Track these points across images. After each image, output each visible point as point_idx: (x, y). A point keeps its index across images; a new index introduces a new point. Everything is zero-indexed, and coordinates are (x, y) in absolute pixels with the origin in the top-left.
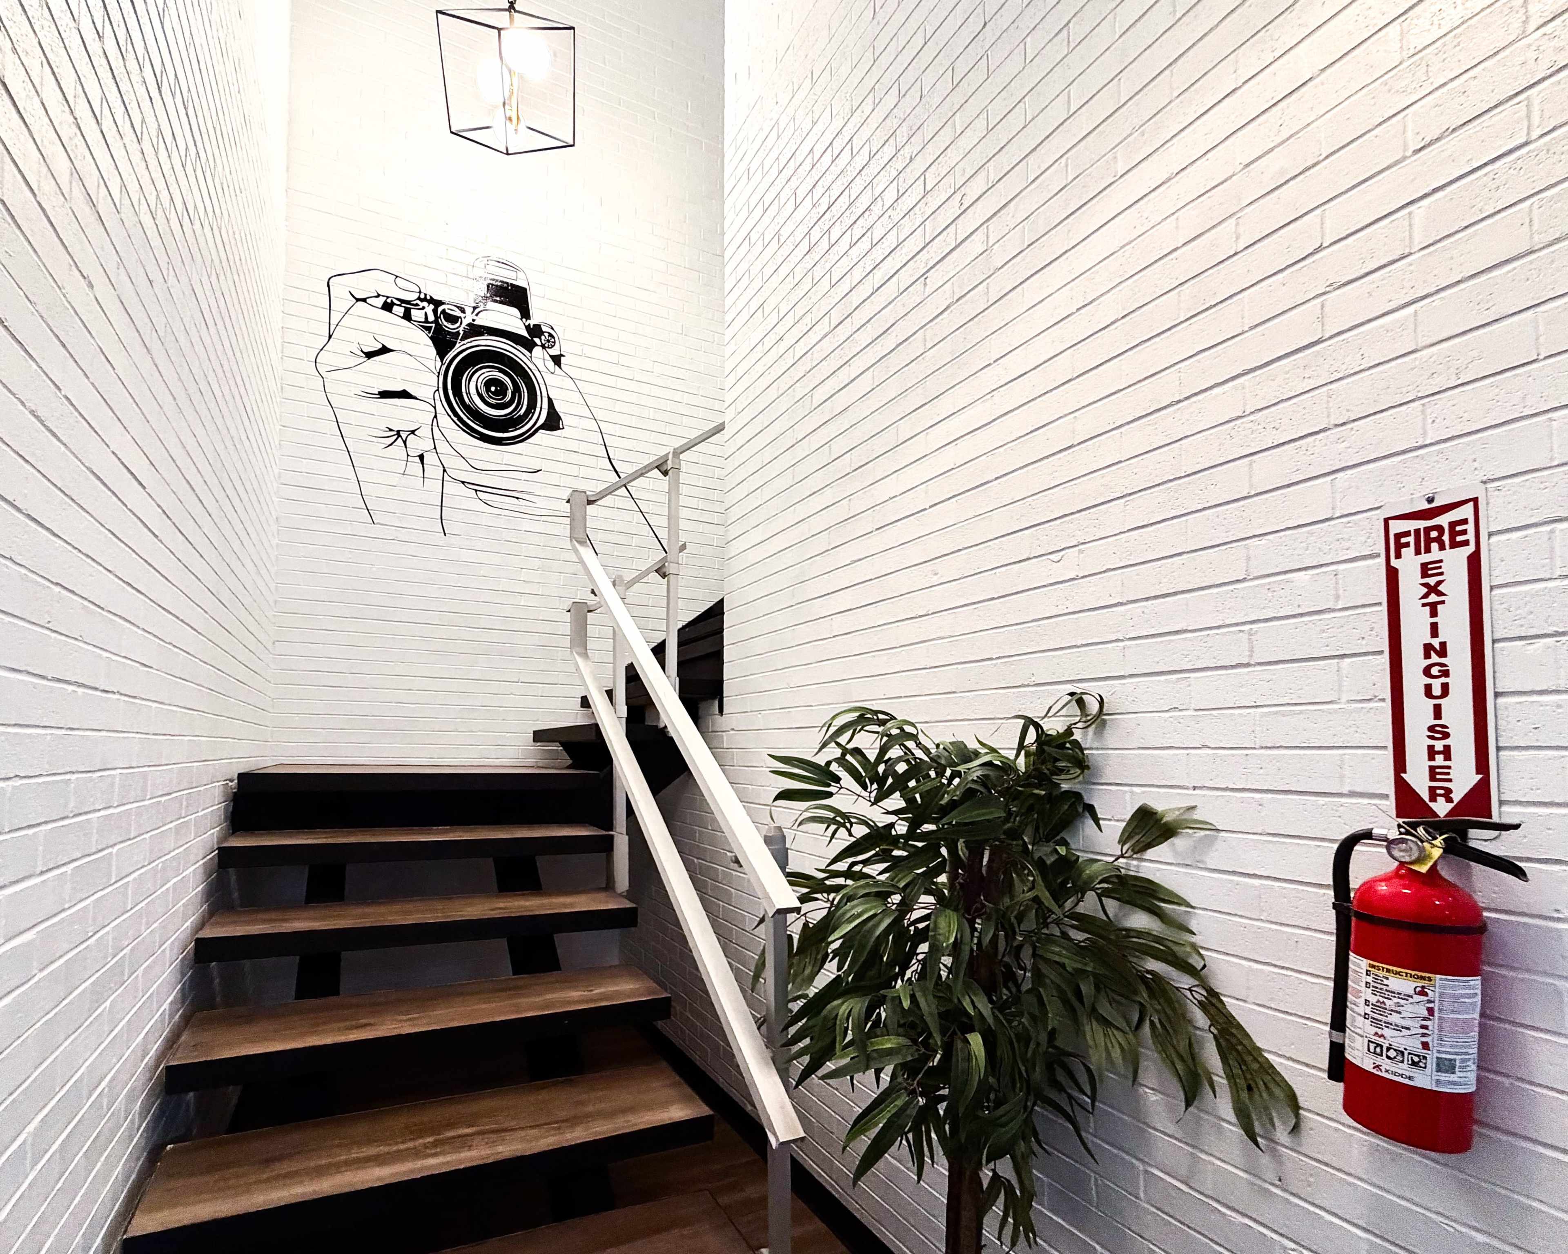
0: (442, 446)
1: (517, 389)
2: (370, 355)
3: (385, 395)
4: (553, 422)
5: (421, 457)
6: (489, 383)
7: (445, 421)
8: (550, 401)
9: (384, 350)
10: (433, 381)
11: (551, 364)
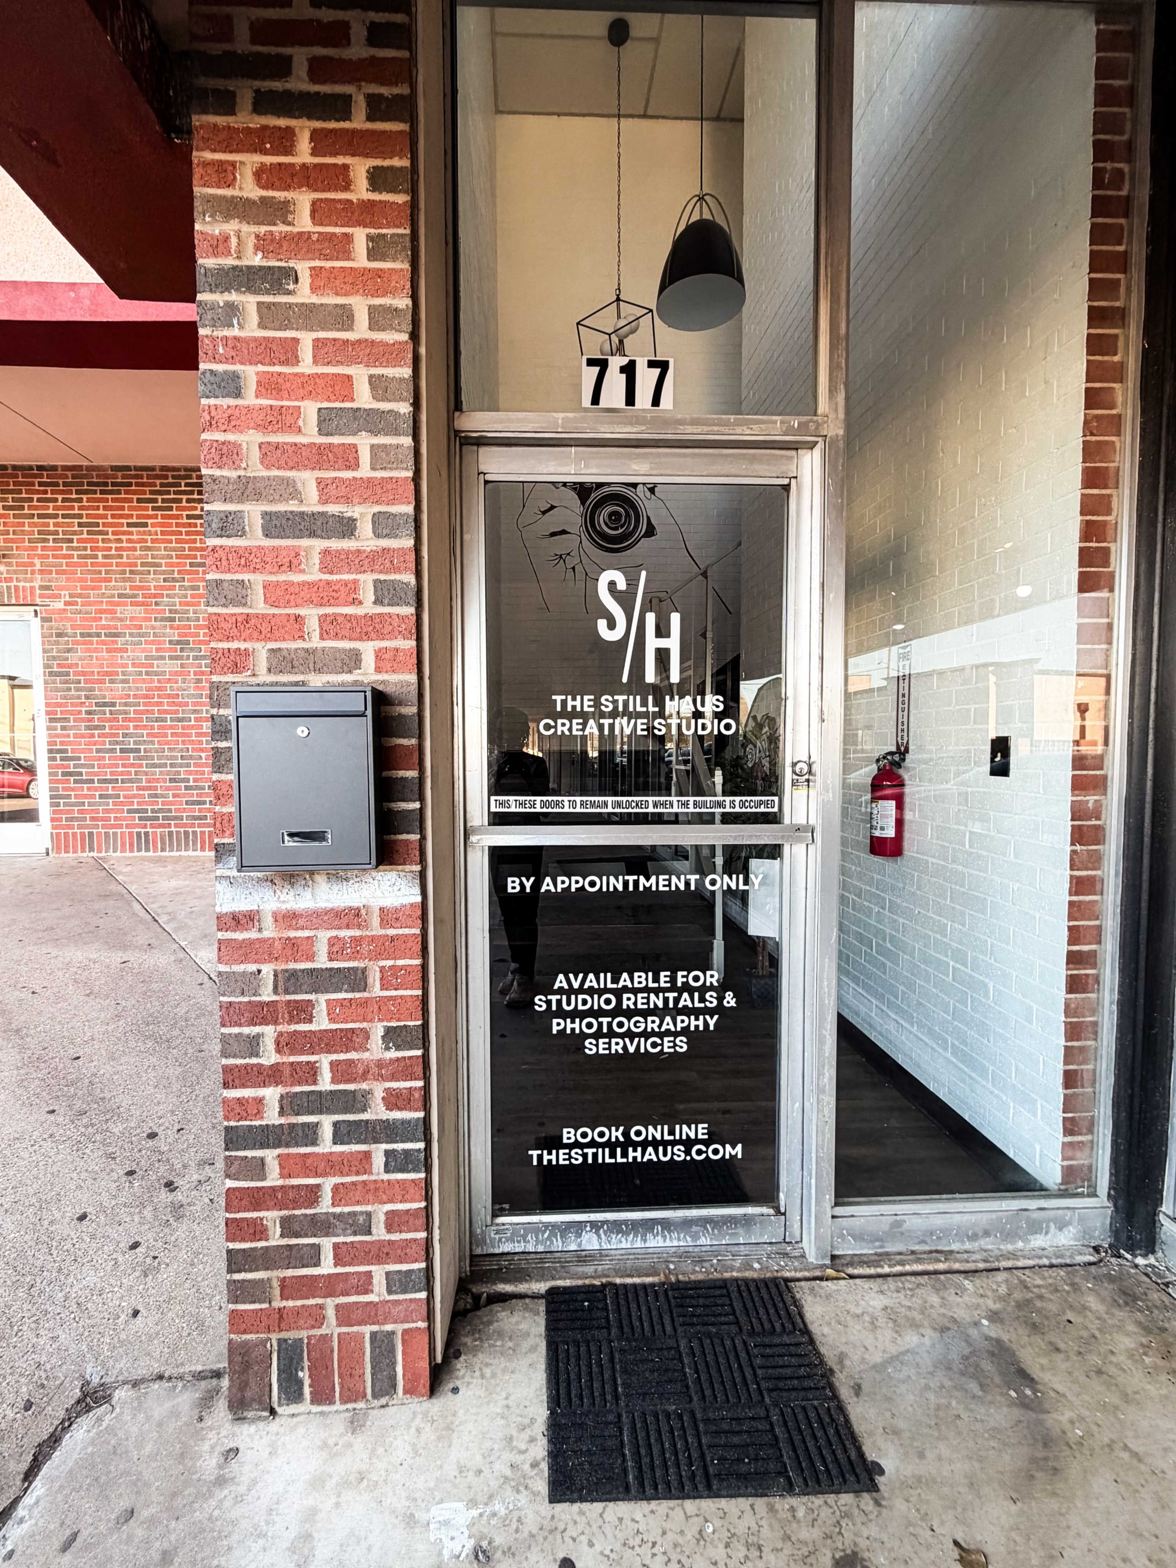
0: (585, 560)
1: (628, 515)
2: (544, 513)
3: (553, 534)
4: (651, 531)
5: (573, 568)
6: (611, 515)
7: (586, 543)
8: (648, 518)
9: (553, 507)
10: (579, 520)
11: (648, 494)
